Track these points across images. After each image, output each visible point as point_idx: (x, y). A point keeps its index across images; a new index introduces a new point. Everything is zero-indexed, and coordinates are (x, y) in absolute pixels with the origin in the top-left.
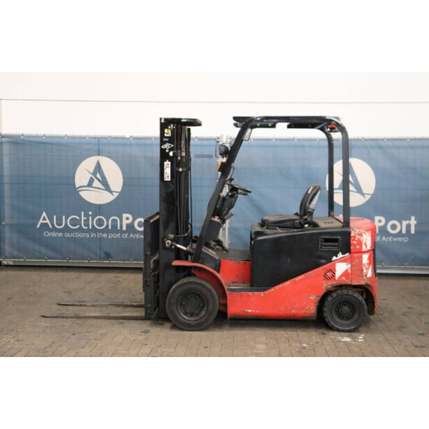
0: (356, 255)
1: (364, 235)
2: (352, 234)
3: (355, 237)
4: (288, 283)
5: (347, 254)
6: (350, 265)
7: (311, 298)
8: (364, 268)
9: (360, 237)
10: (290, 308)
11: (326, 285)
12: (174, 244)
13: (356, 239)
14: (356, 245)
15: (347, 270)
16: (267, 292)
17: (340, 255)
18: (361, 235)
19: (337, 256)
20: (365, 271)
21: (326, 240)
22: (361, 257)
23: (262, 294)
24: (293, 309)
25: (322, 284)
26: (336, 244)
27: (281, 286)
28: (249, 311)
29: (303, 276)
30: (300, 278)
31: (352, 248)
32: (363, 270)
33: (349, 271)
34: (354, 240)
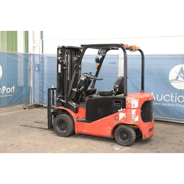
0: (128, 110)
1: (133, 100)
2: (127, 100)
3: (128, 101)
4: (100, 120)
5: (125, 109)
6: (125, 114)
7: (109, 128)
8: (133, 116)
9: (130, 101)
10: (100, 132)
11: (115, 123)
12: (60, 99)
13: (128, 102)
14: (128, 105)
15: (124, 117)
16: (91, 123)
17: (122, 109)
18: (131, 100)
19: (120, 110)
20: (133, 118)
21: (116, 102)
22: (131, 111)
23: (89, 124)
24: (101, 132)
25: (113, 122)
26: (120, 104)
27: (97, 121)
28: (84, 131)
29: (106, 118)
30: (104, 118)
31: (126, 106)
32: (132, 117)
33: (125, 117)
34: (127, 102)
